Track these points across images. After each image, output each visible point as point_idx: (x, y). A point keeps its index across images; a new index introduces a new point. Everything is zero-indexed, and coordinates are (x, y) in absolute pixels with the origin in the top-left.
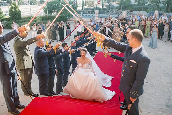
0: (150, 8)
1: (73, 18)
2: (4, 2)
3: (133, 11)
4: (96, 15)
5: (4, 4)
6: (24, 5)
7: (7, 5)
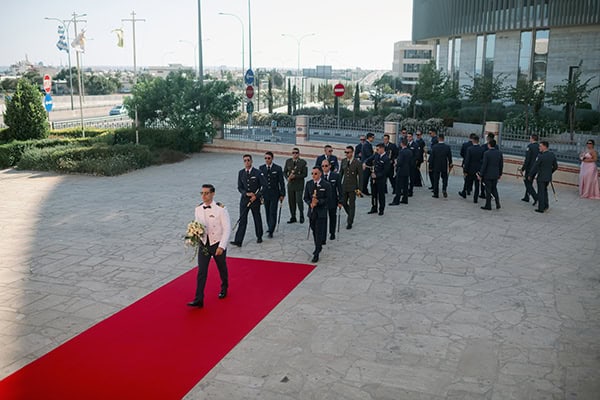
0: (511, 116)
1: (222, 138)
2: (61, 81)
3: (455, 124)
4: (298, 133)
5: (59, 88)
6: (124, 93)
7: (69, 93)
